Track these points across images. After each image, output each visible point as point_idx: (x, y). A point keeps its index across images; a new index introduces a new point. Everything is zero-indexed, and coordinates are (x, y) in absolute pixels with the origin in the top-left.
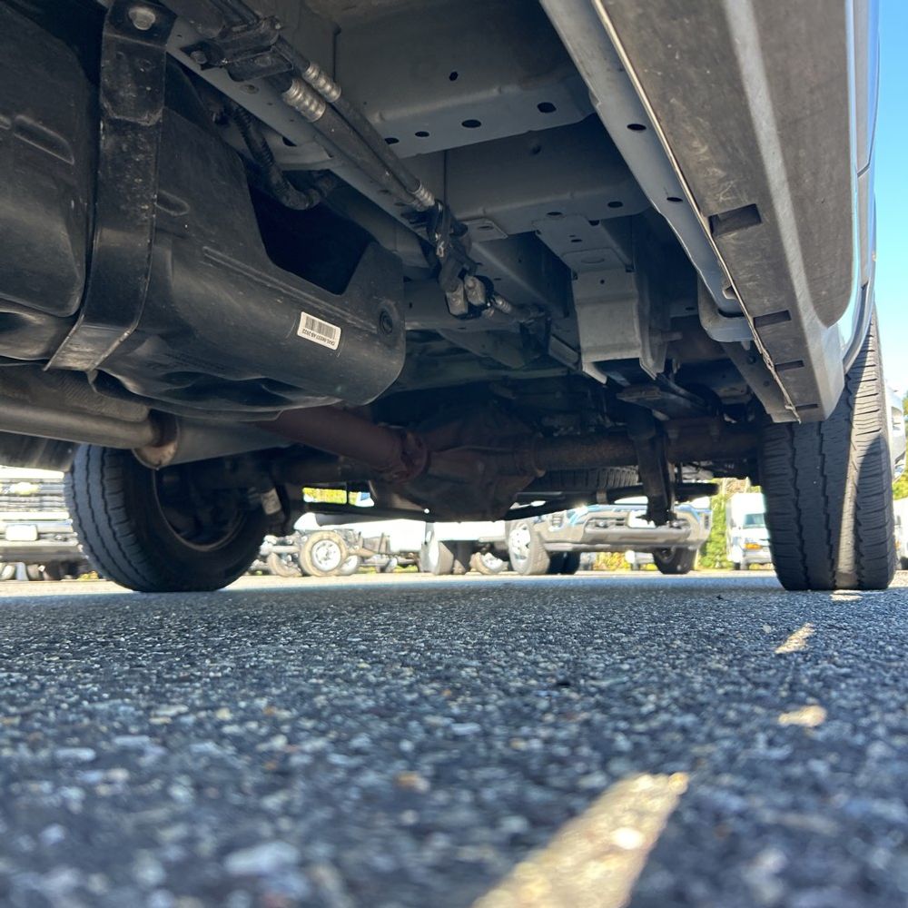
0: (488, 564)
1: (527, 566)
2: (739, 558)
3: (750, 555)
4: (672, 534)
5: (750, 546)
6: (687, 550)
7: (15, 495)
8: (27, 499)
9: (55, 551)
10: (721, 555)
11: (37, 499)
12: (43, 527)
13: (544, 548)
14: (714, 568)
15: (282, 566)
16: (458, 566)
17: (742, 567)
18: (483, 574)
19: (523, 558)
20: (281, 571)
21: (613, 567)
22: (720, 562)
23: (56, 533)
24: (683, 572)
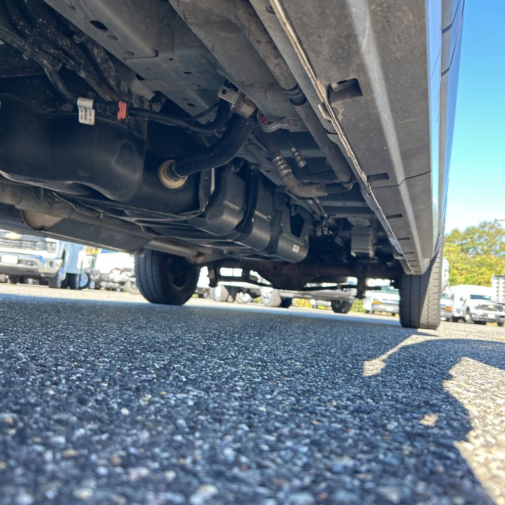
0: (242, 298)
1: (270, 302)
2: (369, 308)
3: (375, 306)
4: (342, 294)
5: (375, 302)
6: (348, 303)
7: (7, 239)
8: (13, 242)
9: (26, 270)
10: (359, 304)
11: (19, 242)
12: (21, 257)
13: (279, 295)
14: (354, 311)
15: (133, 288)
16: (230, 298)
17: (370, 312)
18: (239, 303)
19: (268, 298)
20: (132, 291)
21: (301, 305)
22: (358, 308)
23: (27, 261)
24: (345, 312)
